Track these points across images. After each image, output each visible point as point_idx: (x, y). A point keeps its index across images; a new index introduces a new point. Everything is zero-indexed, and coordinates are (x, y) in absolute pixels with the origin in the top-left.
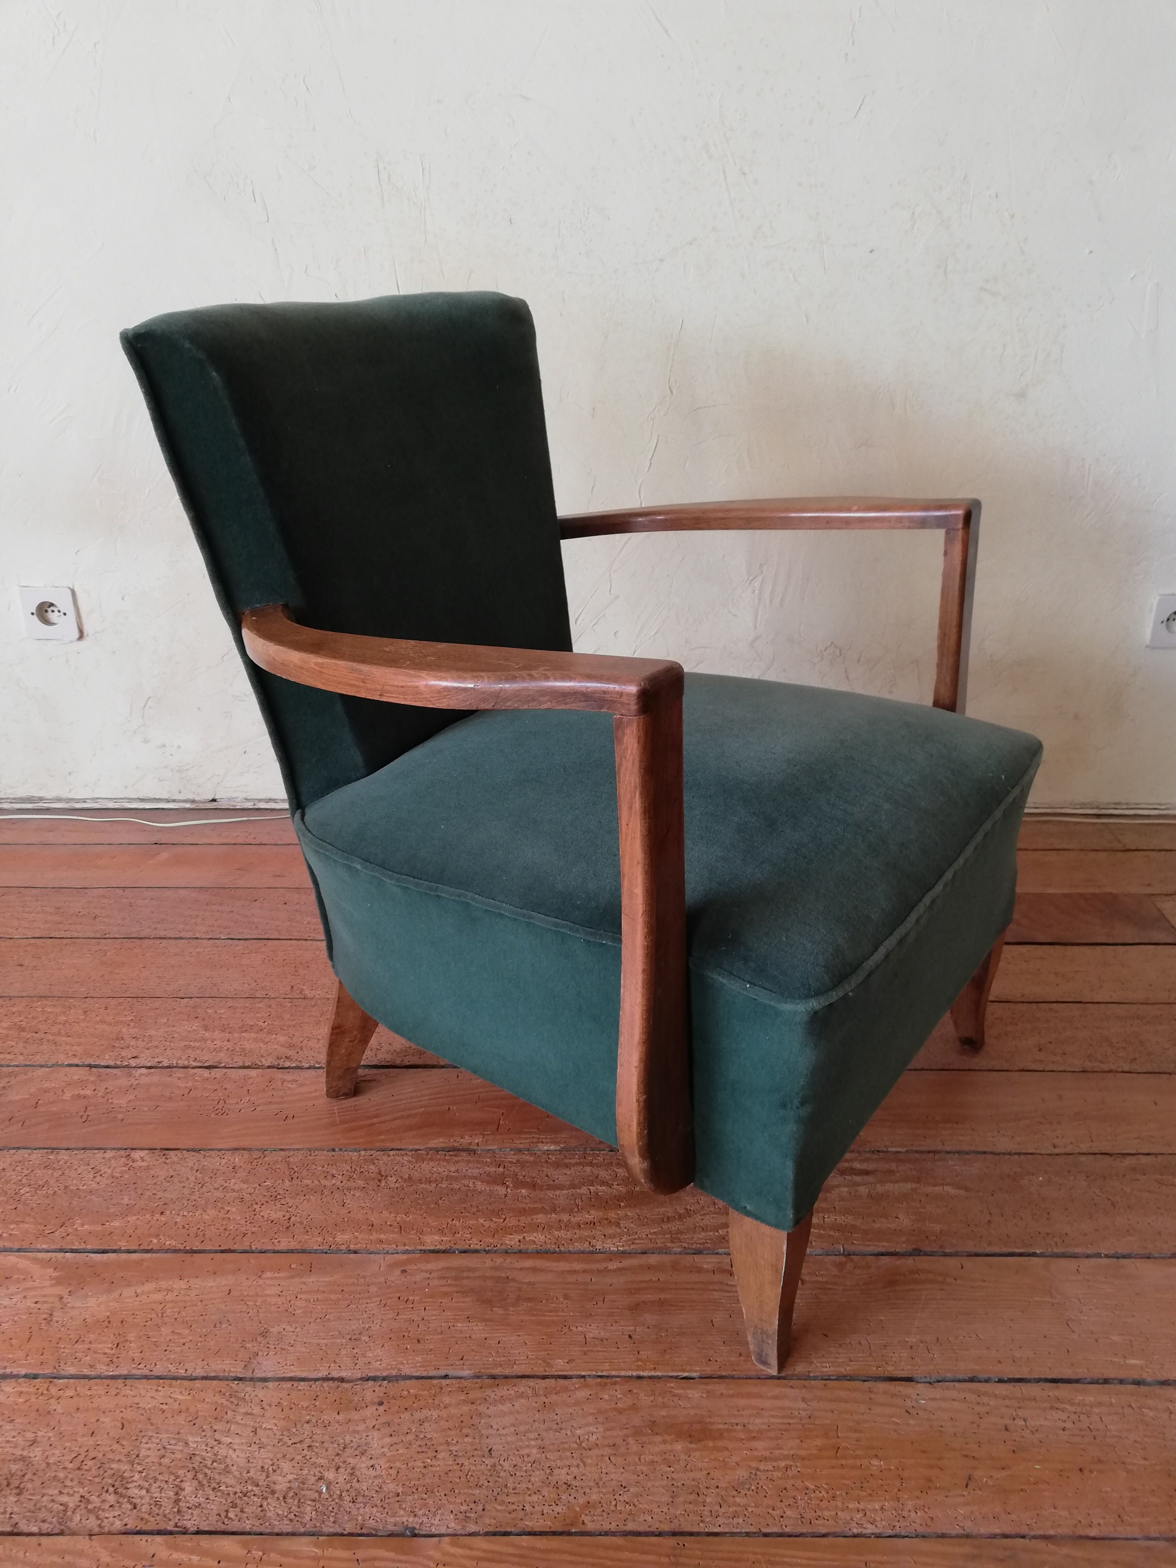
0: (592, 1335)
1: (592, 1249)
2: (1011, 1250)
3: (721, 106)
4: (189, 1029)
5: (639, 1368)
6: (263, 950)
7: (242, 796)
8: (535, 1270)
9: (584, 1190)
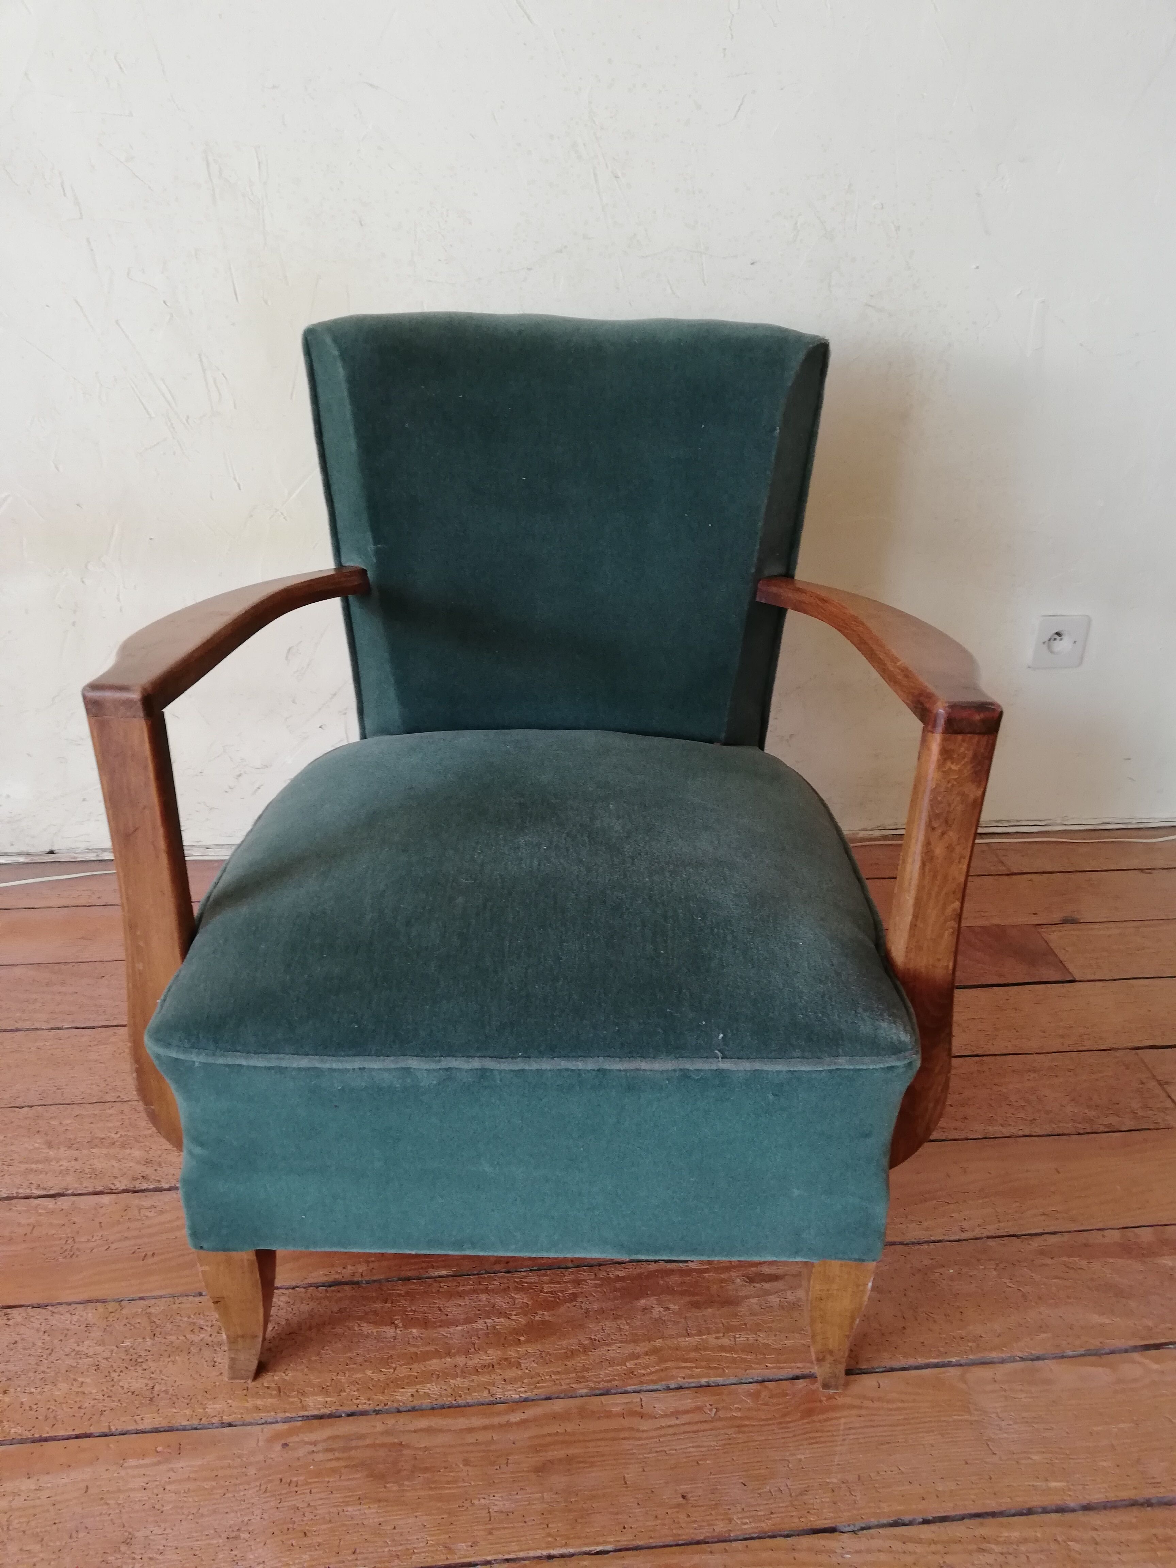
0: (496, 1508)
1: (492, 1399)
2: (927, 1361)
3: (590, 103)
4: (31, 1147)
5: (549, 1546)
6: (113, 1039)
7: (83, 846)
8: (429, 1431)
9: (480, 1325)
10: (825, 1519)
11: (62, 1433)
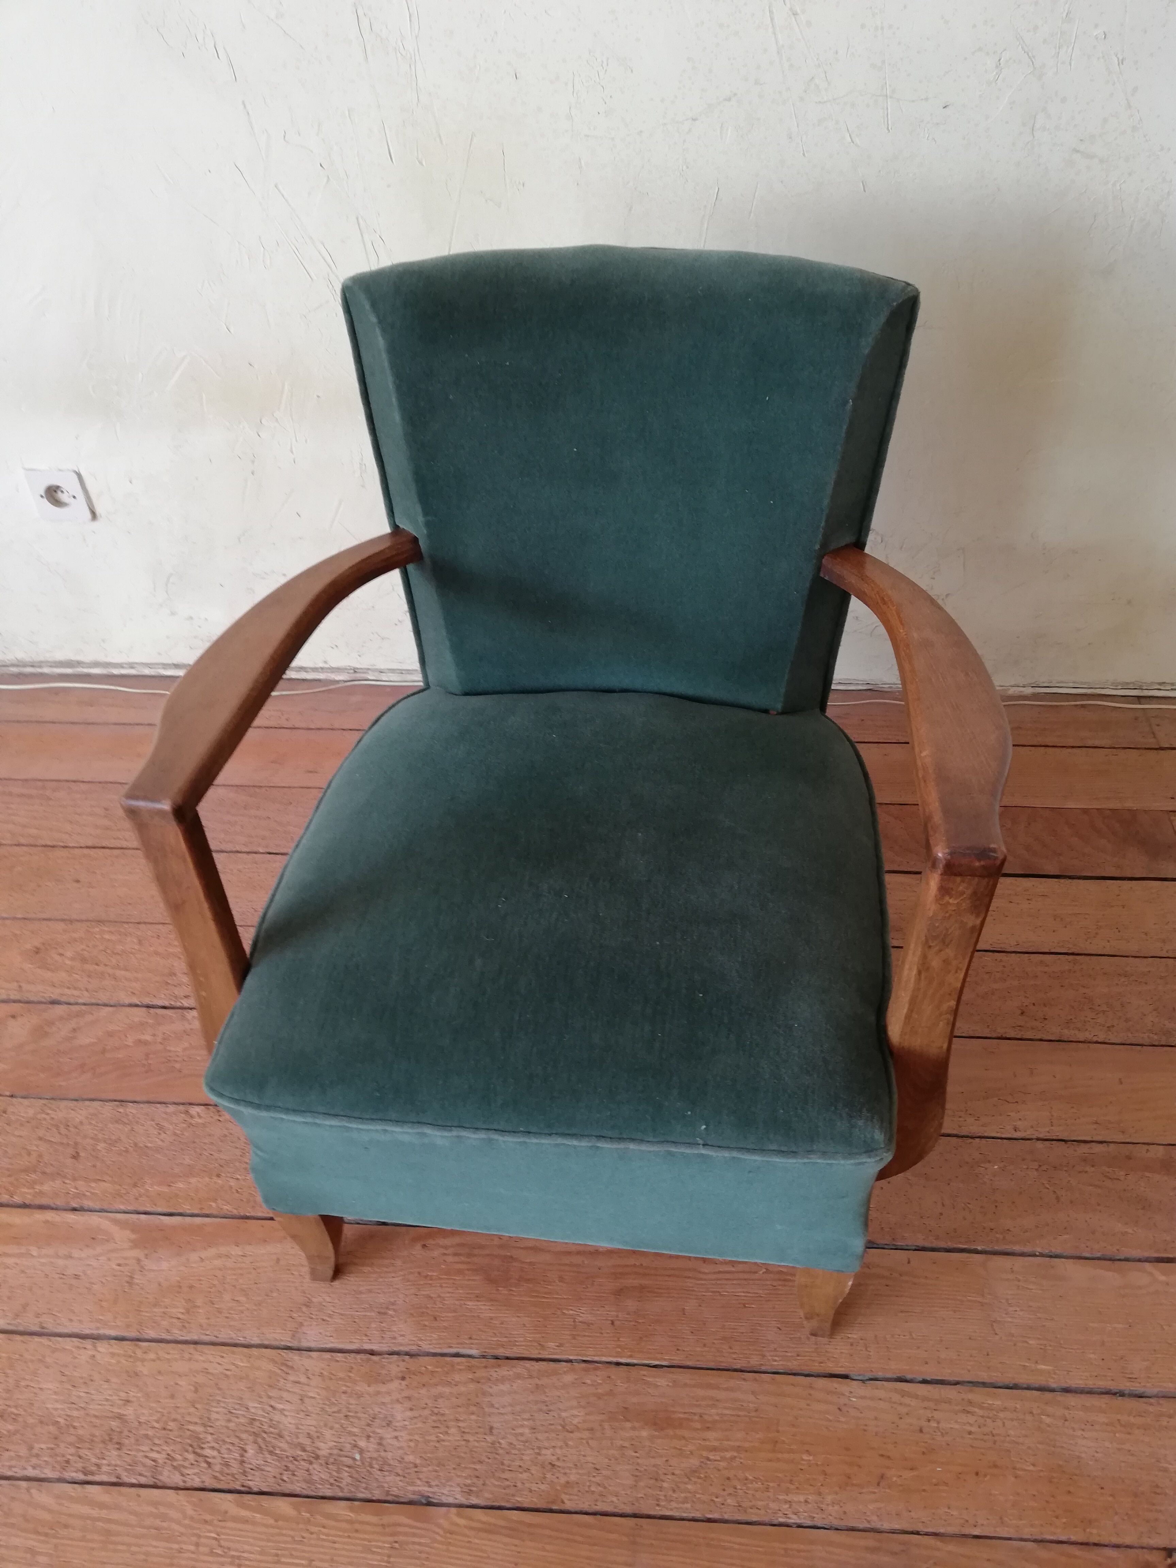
0: (581, 1319)
2: (955, 1246)
5: (619, 1355)
10: (842, 1367)
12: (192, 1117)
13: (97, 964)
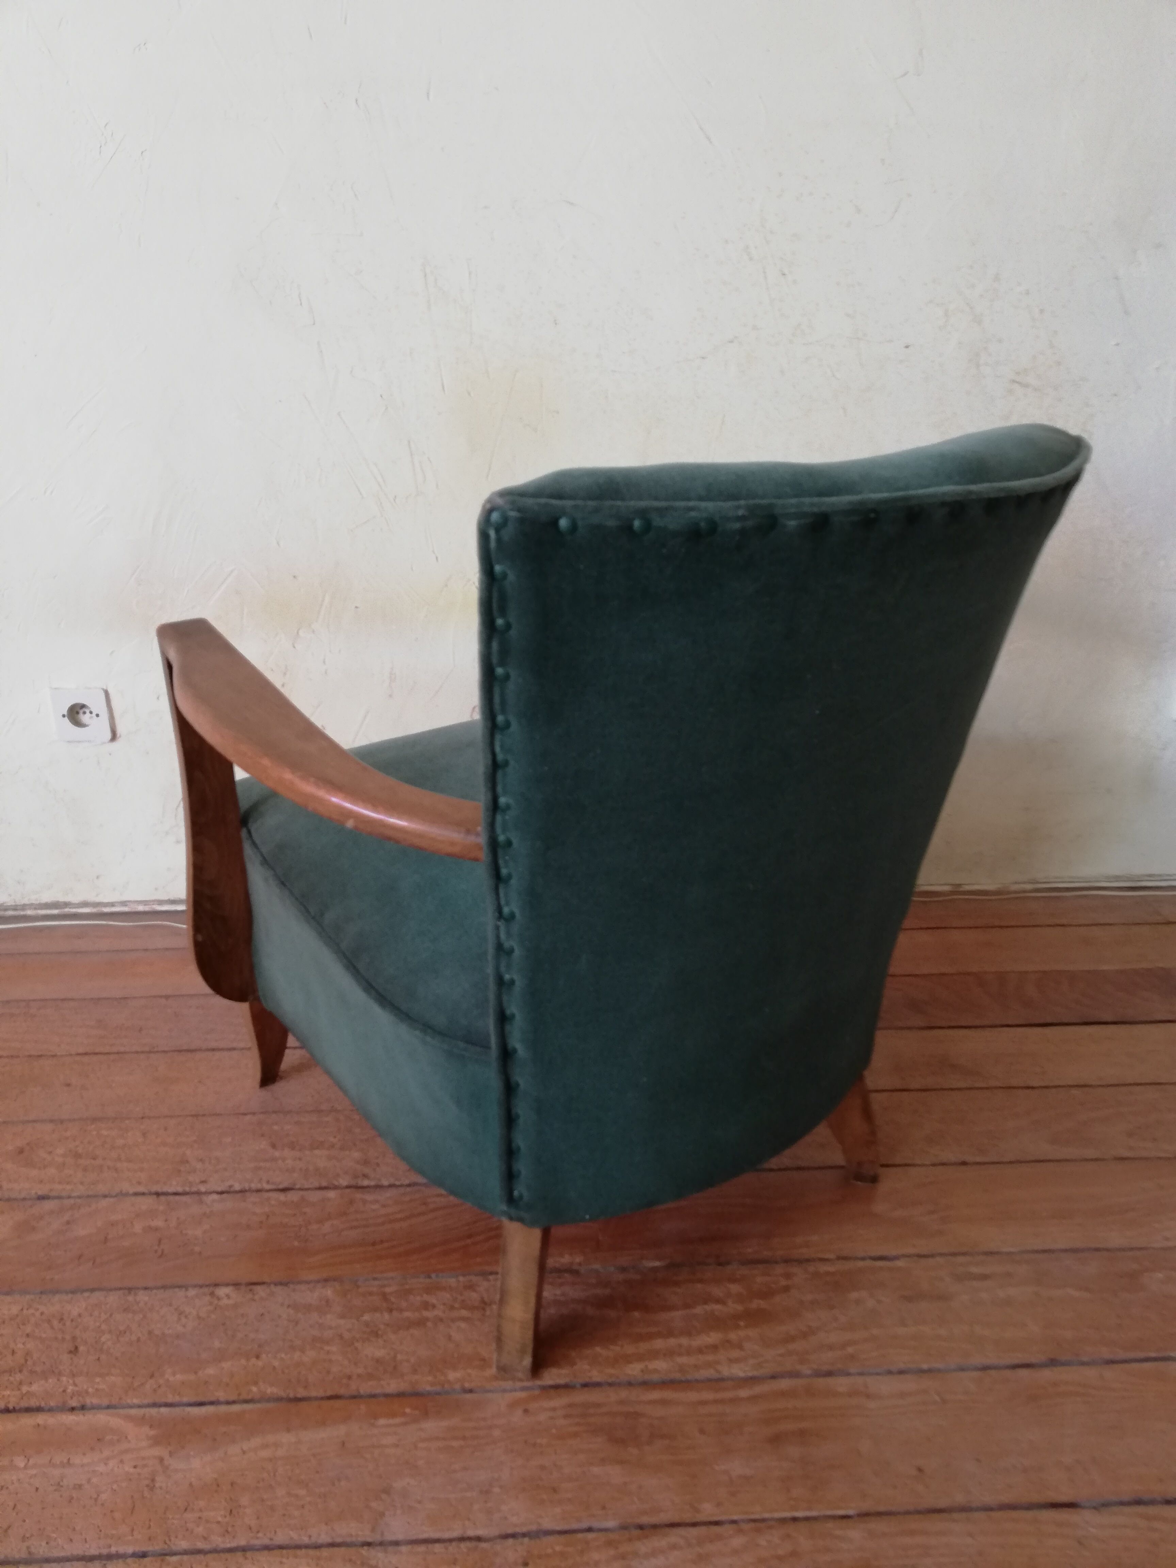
0: (736, 1474)
1: (719, 1376)
4: (257, 1149)
5: (792, 1509)
9: (699, 1310)
10: (1064, 1495)
11: (314, 1394)
12: (219, 1299)
13: (94, 1159)
